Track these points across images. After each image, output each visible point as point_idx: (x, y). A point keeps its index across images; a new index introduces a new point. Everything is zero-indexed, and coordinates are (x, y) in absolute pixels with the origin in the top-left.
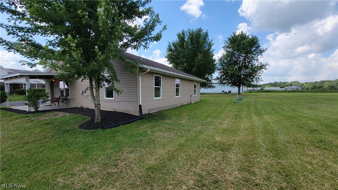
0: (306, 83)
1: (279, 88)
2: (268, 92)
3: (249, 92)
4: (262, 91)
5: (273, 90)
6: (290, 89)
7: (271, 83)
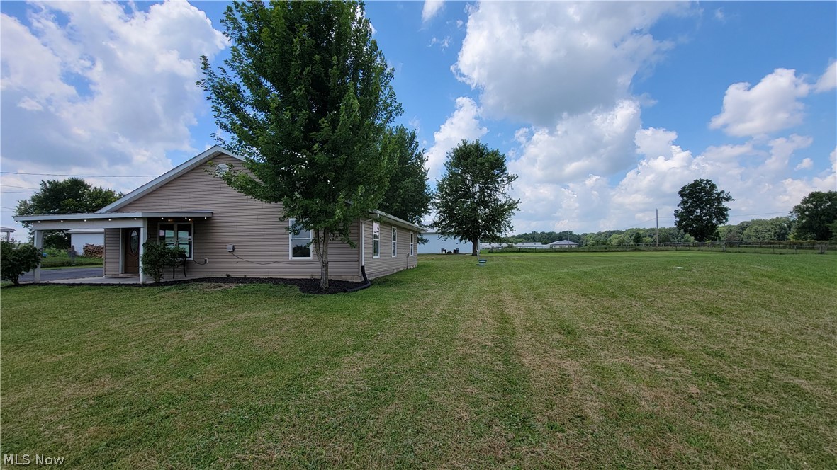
0: (585, 235)
1: (540, 244)
2: (522, 252)
3: (489, 252)
4: (511, 250)
5: (530, 249)
6: (558, 247)
7: (526, 234)
